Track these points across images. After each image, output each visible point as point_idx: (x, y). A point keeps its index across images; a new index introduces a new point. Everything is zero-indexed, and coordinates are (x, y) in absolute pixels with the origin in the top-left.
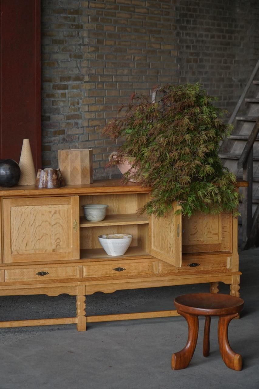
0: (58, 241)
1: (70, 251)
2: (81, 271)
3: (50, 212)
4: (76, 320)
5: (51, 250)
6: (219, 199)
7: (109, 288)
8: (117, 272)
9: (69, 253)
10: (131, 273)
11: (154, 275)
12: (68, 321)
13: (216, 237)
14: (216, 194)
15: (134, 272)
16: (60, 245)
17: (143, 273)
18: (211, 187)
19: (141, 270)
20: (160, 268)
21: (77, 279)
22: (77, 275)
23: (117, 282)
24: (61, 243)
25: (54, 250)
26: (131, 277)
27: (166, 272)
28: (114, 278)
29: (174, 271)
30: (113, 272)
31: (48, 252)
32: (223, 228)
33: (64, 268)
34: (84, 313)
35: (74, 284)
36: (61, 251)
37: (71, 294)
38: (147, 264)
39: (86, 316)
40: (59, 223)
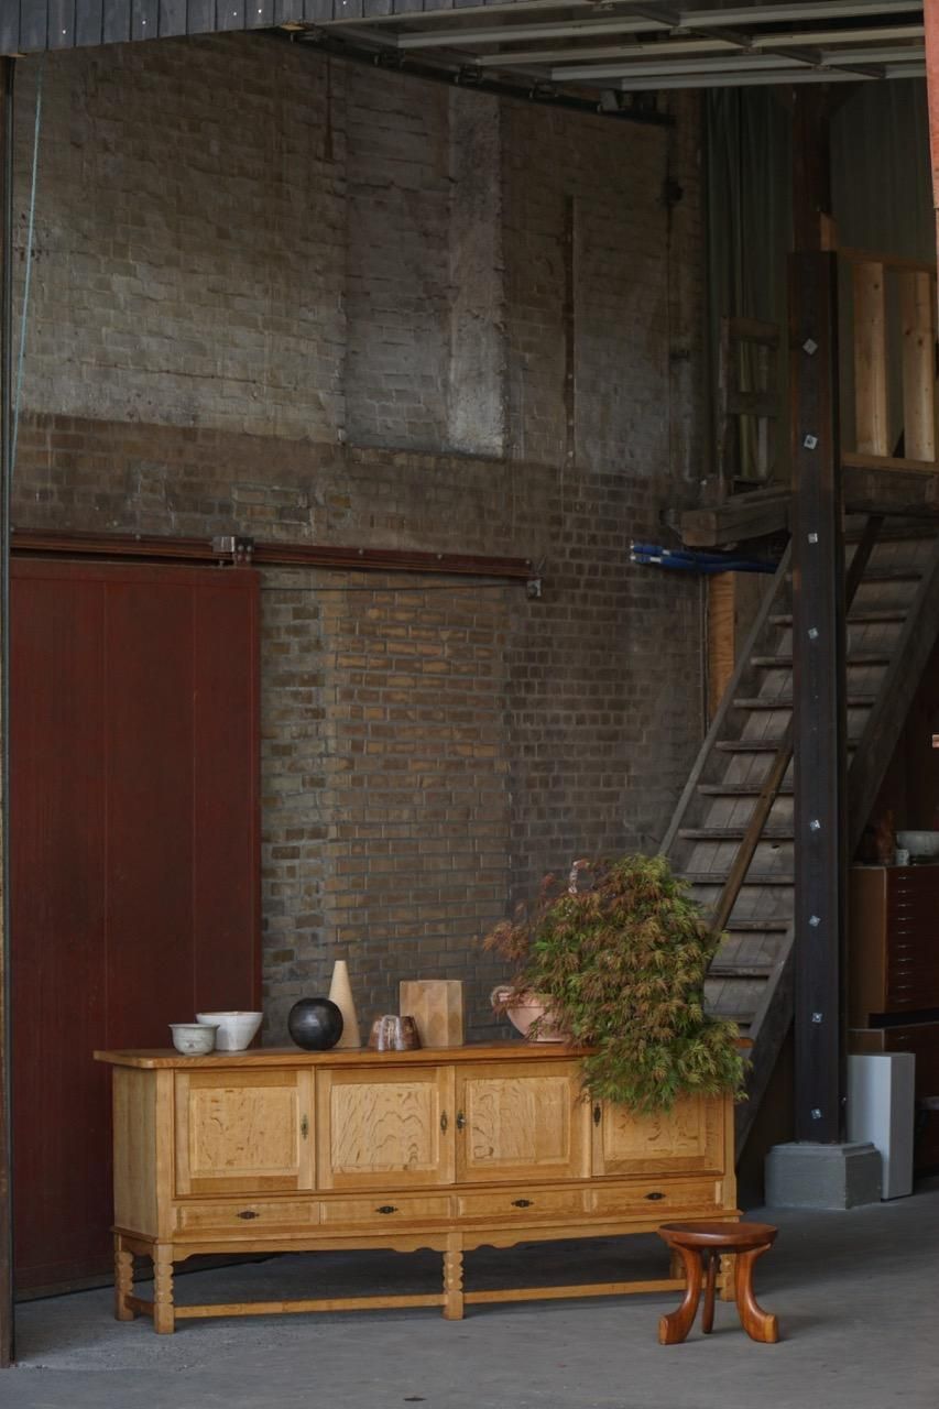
0: (414, 1149)
1: (434, 1168)
2: (455, 1207)
3: (400, 1095)
4: (446, 1300)
5: (401, 1167)
6: (712, 1066)
7: (504, 1240)
8: (519, 1208)
9: (433, 1172)
10: (542, 1210)
11: (583, 1215)
12: (430, 1300)
13: (694, 1144)
14: (705, 1059)
15: (548, 1209)
16: (416, 1157)
17: (565, 1212)
18: (697, 1047)
19: (561, 1205)
20: (595, 1201)
21: (448, 1220)
22: (446, 1214)
23: (520, 1226)
24: (419, 1154)
25: (405, 1167)
26: (543, 1218)
27: (605, 1209)
28: (514, 1219)
29: (620, 1208)
30: (512, 1207)
31: (395, 1169)
32: (707, 1128)
33: (425, 1200)
34: (460, 1285)
35: (443, 1230)
36: (419, 1168)
37: (437, 1248)
38: (570, 1194)
39: (464, 1290)
40: (415, 1116)
